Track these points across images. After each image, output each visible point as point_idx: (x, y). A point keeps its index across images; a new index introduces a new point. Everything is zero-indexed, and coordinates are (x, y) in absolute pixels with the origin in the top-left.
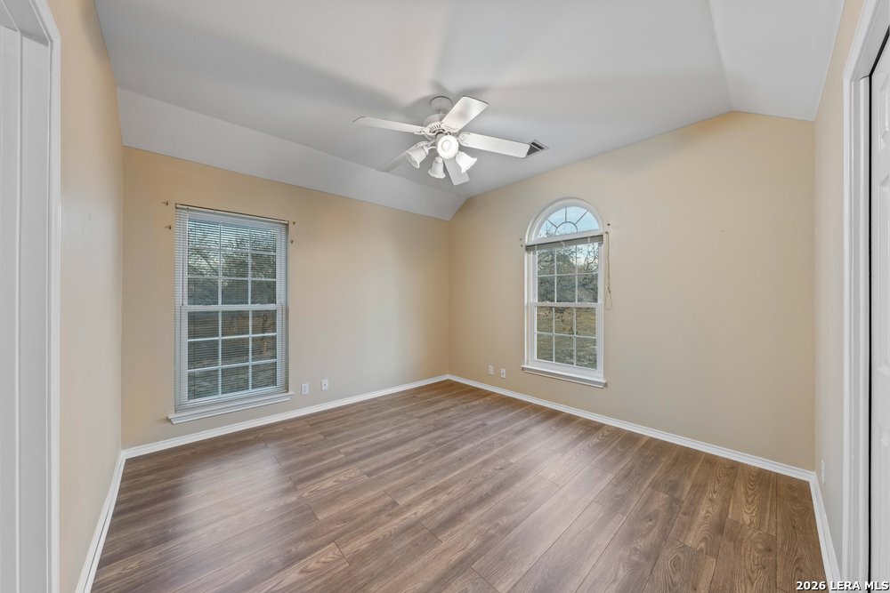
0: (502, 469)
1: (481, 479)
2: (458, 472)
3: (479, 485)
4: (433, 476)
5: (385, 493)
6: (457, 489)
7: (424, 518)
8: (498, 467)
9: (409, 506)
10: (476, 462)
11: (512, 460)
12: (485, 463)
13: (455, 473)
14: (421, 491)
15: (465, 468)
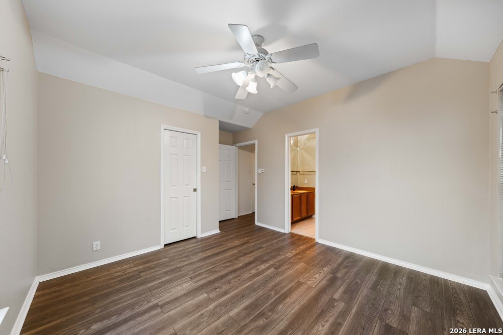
0: (216, 288)
1: (233, 281)
2: (246, 285)
3: (235, 278)
4: (260, 282)
5: (283, 273)
6: (246, 276)
7: (260, 264)
8: (218, 290)
9: (269, 268)
10: (232, 294)
11: (205, 295)
12: (226, 293)
13: (247, 285)
14: (265, 274)
15: (241, 288)
